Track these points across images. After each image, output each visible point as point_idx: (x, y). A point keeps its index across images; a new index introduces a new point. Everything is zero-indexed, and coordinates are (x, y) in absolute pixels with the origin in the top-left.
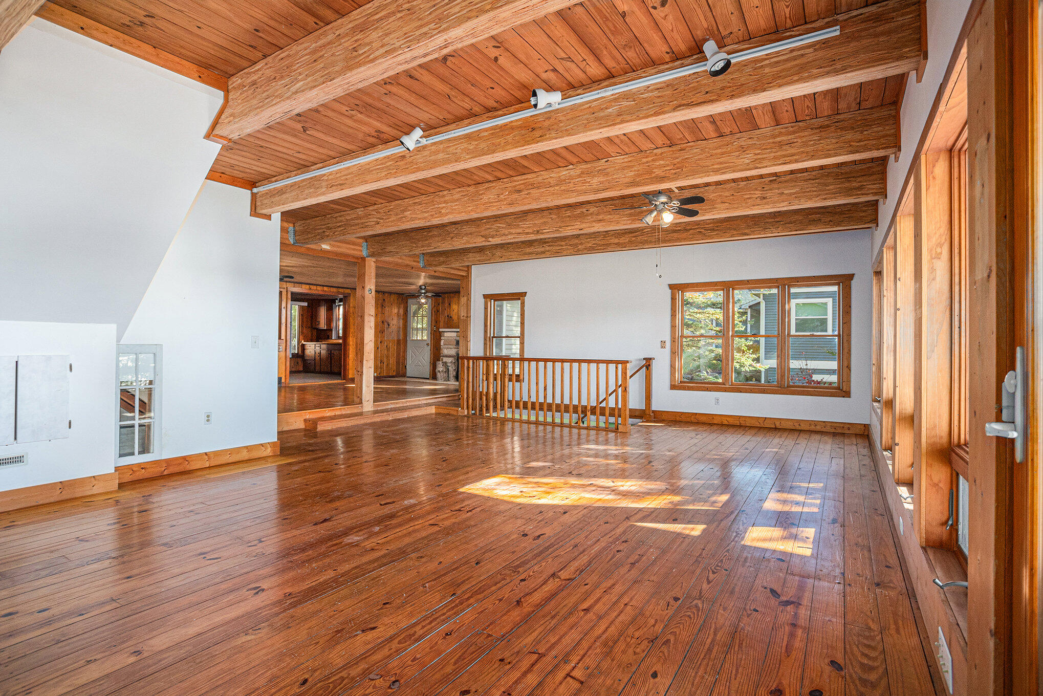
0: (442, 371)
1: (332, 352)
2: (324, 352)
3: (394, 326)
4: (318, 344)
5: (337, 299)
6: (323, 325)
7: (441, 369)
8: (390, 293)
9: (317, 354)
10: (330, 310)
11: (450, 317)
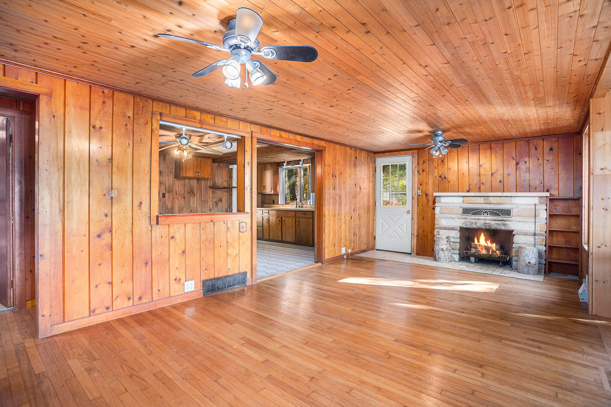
0: (447, 250)
1: (284, 219)
2: (273, 219)
3: (365, 190)
4: (265, 210)
5: (284, 162)
6: (269, 190)
7: (444, 247)
8: (362, 150)
9: (265, 221)
10: (276, 174)
11: (443, 178)
